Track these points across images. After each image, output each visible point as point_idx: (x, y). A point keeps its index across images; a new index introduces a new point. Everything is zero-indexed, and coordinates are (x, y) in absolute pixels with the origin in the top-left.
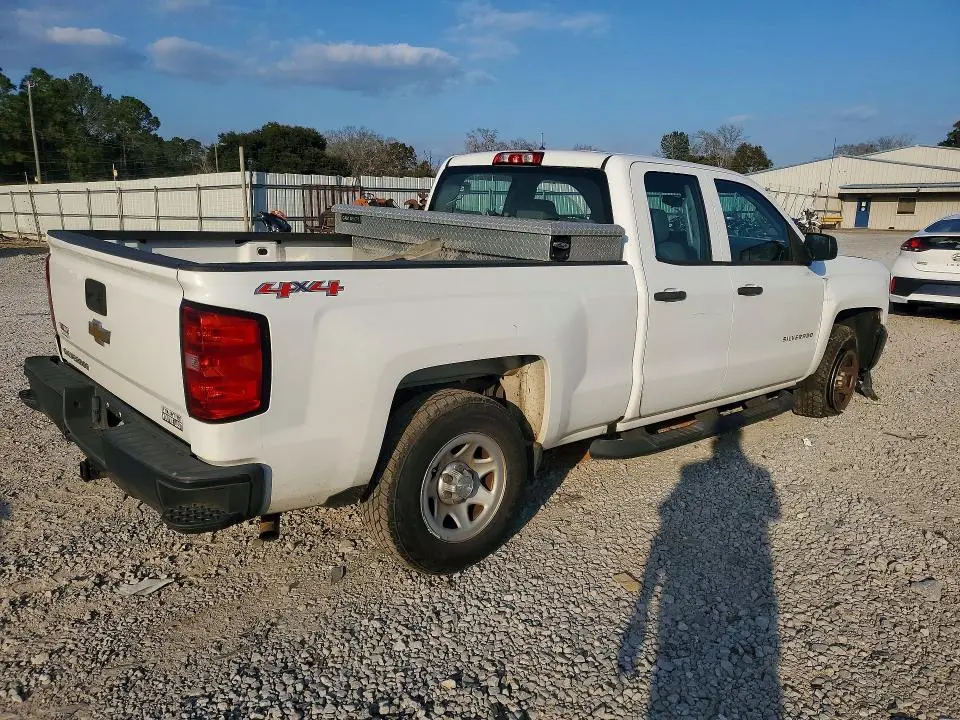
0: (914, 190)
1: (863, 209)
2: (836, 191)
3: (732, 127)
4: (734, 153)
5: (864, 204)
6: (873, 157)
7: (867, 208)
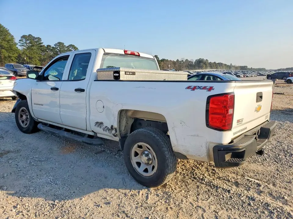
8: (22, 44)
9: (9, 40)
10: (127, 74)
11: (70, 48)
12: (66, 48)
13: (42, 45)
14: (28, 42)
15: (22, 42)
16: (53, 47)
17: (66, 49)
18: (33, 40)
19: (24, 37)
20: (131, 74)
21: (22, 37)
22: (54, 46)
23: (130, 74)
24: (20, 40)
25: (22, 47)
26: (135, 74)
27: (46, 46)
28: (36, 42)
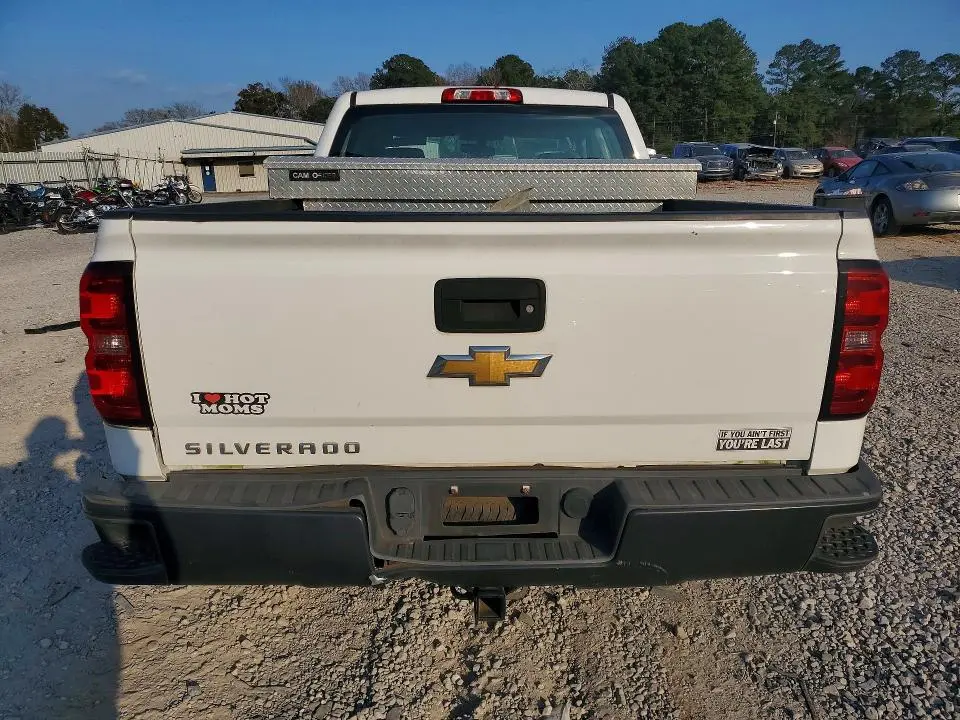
0: (251, 154)
1: (208, 173)
2: (177, 157)
3: (6, 85)
4: (16, 117)
5: (207, 168)
6: (198, 121)
7: (211, 171)
8: (775, 77)
9: (741, 69)
10: (295, 180)
11: (942, 70)
12: (924, 71)
13: (838, 70)
14: (796, 65)
15: (778, 71)
16: (877, 73)
17: (924, 74)
18: (813, 57)
19: (786, 52)
20: (318, 179)
21: (779, 54)
22: (881, 69)
23: (311, 179)
24: (771, 66)
25: (775, 86)
26: (337, 178)
27: (853, 71)
28: (821, 63)
